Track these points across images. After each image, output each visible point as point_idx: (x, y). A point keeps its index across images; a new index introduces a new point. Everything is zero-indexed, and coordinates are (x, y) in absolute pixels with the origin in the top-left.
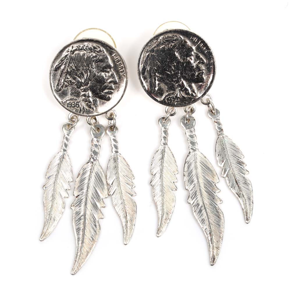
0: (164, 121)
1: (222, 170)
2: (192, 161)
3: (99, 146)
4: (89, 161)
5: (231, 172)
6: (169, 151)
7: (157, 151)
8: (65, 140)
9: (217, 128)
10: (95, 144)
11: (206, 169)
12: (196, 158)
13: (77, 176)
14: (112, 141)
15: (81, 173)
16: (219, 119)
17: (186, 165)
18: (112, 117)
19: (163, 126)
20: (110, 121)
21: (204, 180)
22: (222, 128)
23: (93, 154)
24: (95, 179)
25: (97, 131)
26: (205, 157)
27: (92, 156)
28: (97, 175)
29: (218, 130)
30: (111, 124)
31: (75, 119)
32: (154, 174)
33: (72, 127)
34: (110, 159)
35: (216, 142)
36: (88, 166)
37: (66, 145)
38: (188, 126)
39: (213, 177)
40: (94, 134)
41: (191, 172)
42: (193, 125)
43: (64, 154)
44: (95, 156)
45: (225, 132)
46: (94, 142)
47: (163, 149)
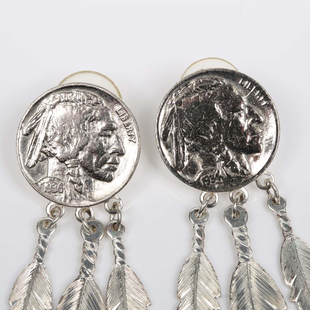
0: (198, 215)
1: (292, 291)
2: (242, 276)
3: (93, 253)
4: (79, 276)
5: (305, 294)
6: (207, 261)
7: (188, 262)
8: (41, 245)
9: (282, 226)
10: (88, 251)
11: (265, 288)
12: (249, 271)
13: (58, 301)
14: (116, 246)
15: (66, 296)
16: (286, 212)
17: (233, 282)
18: (116, 208)
19: (196, 222)
20: (112, 216)
21: (263, 306)
22: (290, 226)
23: (85, 267)
24: (87, 304)
25: (91, 230)
26: (264, 270)
27: (83, 269)
28: (90, 298)
29: (284, 228)
30: (113, 220)
31: (57, 212)
32: (182, 297)
33: (52, 224)
34: (112, 273)
35: (282, 248)
36: (77, 285)
37: (42, 253)
38: (236, 221)
39: (277, 301)
40: (86, 235)
41: (242, 293)
42: (244, 221)
43: (38, 266)
44: (88, 270)
45: (296, 232)
46: (86, 247)
47: (196, 259)
